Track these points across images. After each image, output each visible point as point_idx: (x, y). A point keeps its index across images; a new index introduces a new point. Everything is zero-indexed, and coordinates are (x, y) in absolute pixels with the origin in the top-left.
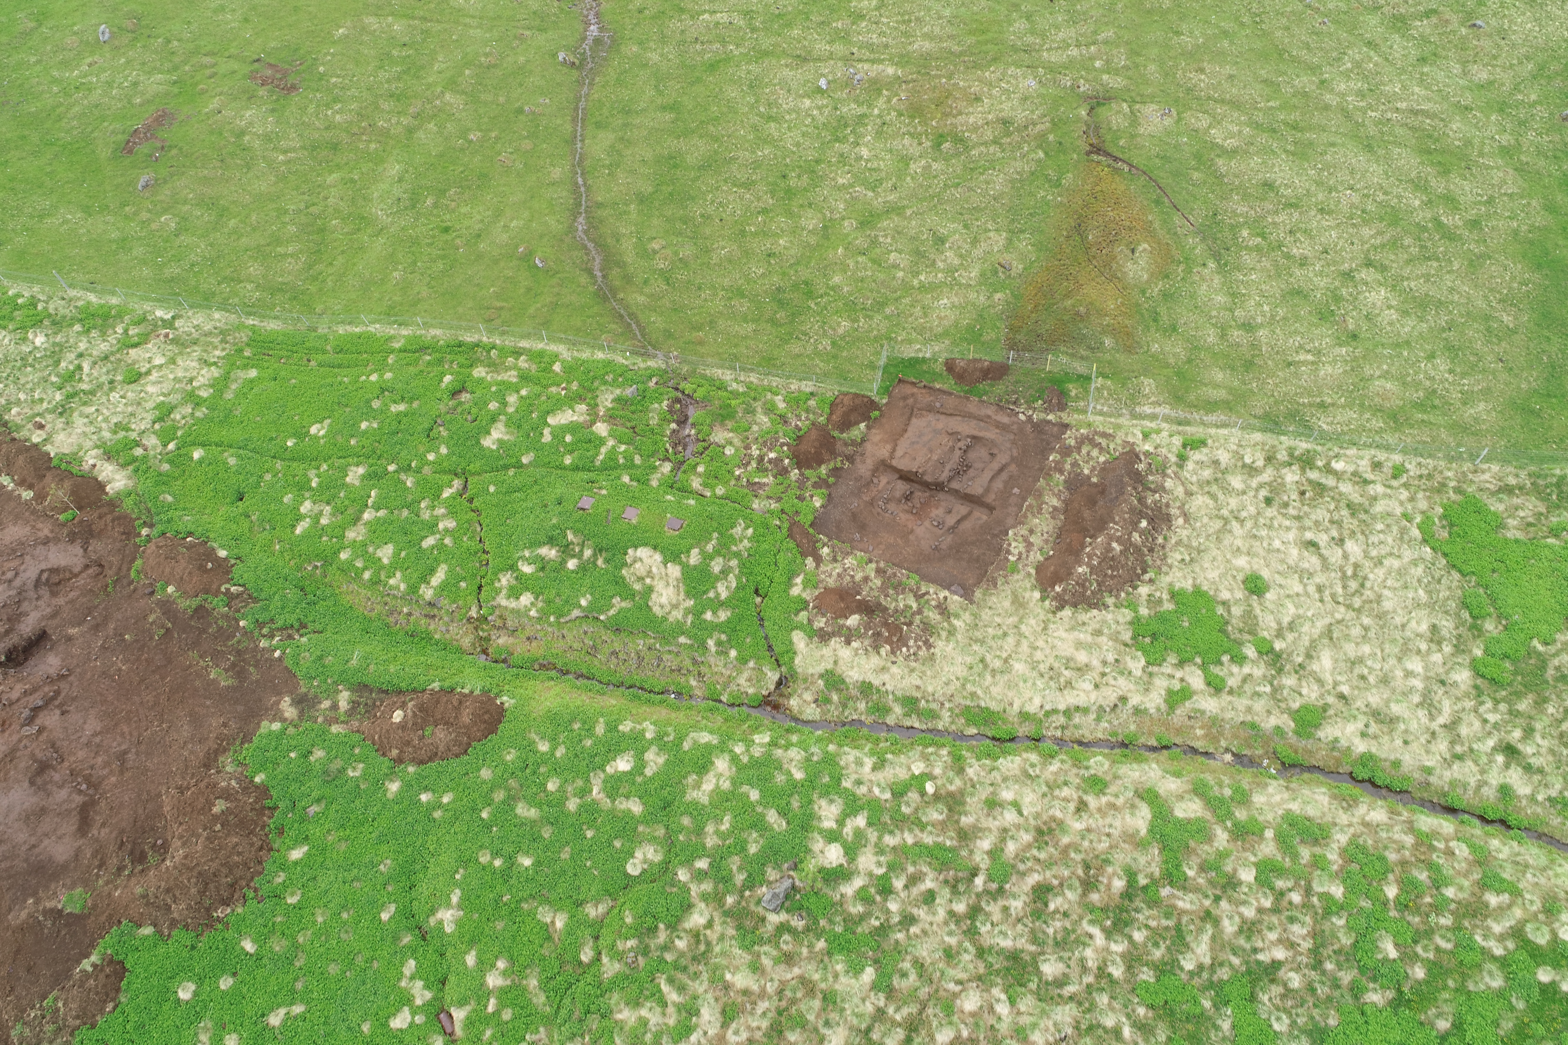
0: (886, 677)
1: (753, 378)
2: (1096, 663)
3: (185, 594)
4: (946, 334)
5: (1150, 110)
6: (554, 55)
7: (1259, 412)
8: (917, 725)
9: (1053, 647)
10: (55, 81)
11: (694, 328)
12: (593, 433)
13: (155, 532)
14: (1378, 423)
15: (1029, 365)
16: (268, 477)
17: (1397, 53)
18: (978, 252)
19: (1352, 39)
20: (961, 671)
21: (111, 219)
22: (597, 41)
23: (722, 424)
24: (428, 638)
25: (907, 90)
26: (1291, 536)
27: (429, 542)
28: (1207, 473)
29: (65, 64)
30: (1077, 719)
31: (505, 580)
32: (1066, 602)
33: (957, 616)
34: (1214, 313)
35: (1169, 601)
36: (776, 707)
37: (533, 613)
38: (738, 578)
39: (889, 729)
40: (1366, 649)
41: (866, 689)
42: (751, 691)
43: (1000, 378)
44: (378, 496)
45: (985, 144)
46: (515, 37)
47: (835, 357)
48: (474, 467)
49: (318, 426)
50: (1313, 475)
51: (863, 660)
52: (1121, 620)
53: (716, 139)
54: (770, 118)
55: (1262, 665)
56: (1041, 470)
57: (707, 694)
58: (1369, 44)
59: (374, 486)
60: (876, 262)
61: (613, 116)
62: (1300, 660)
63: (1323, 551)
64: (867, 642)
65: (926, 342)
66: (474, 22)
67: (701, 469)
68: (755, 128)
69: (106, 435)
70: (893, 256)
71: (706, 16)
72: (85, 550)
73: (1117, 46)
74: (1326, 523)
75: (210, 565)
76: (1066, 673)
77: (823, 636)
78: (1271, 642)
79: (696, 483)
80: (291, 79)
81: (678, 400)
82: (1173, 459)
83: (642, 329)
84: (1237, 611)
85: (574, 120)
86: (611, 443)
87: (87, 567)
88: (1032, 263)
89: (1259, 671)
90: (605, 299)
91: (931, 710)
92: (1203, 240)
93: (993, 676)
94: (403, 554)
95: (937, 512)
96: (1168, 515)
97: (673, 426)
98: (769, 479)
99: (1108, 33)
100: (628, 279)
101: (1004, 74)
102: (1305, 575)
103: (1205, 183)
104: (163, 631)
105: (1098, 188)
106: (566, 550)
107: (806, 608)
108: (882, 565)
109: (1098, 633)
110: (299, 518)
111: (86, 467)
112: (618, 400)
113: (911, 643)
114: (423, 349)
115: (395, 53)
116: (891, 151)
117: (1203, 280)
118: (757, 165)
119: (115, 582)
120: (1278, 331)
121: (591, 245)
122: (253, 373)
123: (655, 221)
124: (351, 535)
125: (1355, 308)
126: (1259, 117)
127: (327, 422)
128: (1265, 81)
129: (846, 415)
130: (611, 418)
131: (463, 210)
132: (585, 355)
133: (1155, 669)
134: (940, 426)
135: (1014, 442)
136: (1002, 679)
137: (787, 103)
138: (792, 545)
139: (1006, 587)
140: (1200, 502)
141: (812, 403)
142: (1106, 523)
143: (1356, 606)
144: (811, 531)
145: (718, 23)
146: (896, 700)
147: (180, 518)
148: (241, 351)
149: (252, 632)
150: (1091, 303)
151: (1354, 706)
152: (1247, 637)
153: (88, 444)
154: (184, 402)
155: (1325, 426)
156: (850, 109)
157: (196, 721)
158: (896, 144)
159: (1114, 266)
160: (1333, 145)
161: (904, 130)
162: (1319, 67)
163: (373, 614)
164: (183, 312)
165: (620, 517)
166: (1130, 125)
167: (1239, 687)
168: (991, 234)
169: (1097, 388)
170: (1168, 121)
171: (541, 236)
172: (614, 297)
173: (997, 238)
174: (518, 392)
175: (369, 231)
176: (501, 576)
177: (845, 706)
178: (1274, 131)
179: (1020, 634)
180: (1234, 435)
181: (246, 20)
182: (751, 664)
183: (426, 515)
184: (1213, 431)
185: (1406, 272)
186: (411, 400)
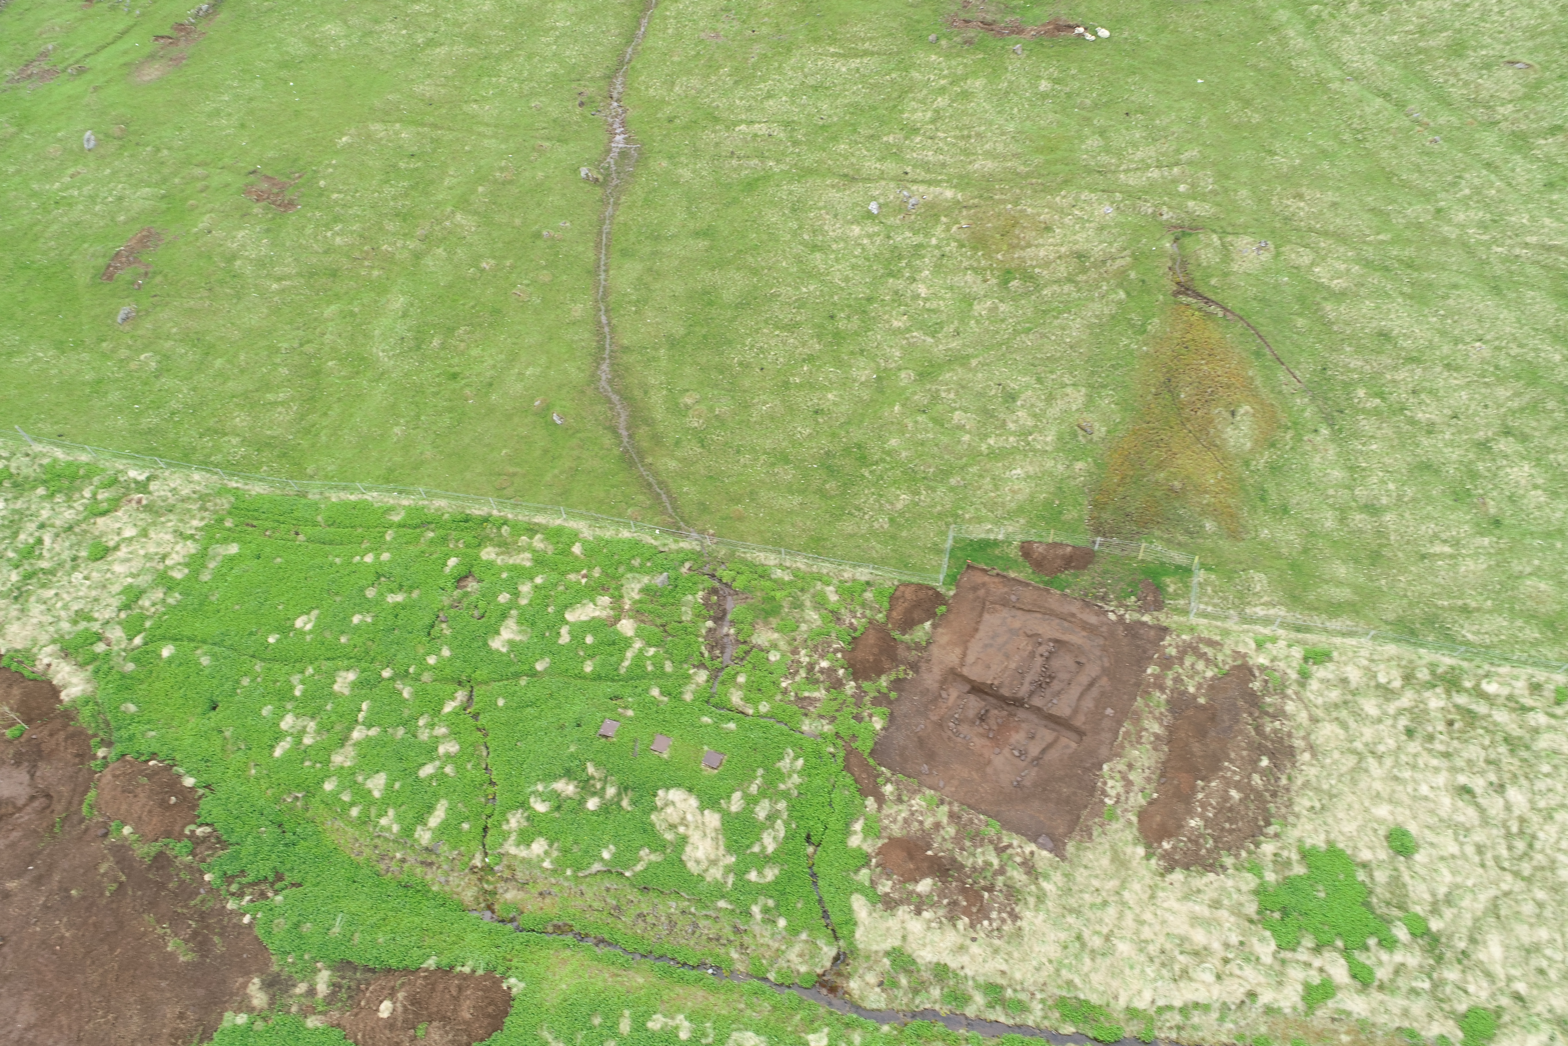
0: (965, 959)
1: (800, 563)
2: (1216, 946)
3: (144, 838)
4: (1020, 510)
5: (1244, 243)
6: (576, 171)
7: (1391, 617)
8: (1002, 1019)
9: (1164, 922)
10: (34, 195)
11: (732, 500)
12: (617, 633)
13: (113, 753)
14: (1532, 633)
15: (1117, 552)
16: (246, 681)
17: (1521, 178)
18: (1054, 411)
19: (1468, 160)
20: (1054, 951)
21: (86, 356)
22: (624, 154)
23: (766, 623)
24: (423, 890)
25: (969, 217)
26: (1441, 779)
27: (427, 771)
28: (1334, 695)
29: (47, 175)
30: (1196, 1018)
31: (515, 821)
32: (1176, 861)
33: (1047, 877)
34: (1331, 492)
35: (1299, 862)
36: (833, 990)
37: (547, 864)
38: (787, 824)
39: (970, 1024)
40: (1543, 934)
41: (941, 972)
42: (803, 969)
43: (1084, 567)
44: (371, 710)
45: (1057, 281)
46: (534, 149)
47: (894, 537)
48: (480, 674)
49: (304, 618)
50: (1461, 700)
51: (936, 936)
52: (1244, 888)
53: (754, 271)
54: (815, 248)
55: (1417, 952)
56: (1138, 685)
57: (751, 969)
58: (1488, 165)
59: (365, 698)
60: (938, 422)
61: (639, 242)
62: (1462, 945)
63: (1480, 800)
64: (941, 912)
65: (998, 522)
66: (489, 131)
67: (741, 679)
68: (799, 260)
69: (65, 626)
70: (957, 416)
71: (743, 127)
72: (32, 776)
73: (1204, 168)
74: (1482, 764)
75: (173, 800)
76: (1182, 958)
77: (889, 904)
78: (1425, 920)
79: (736, 698)
80: (289, 195)
81: (714, 591)
82: (1294, 676)
83: (673, 500)
84: (1381, 876)
85: (598, 246)
86: (638, 645)
87: (32, 798)
88: (1117, 425)
89: (1413, 959)
90: (631, 464)
91: (1020, 1002)
92: (1313, 399)
93: (1093, 960)
94: (397, 785)
95: (1018, 737)
96: (1291, 747)
97: (710, 624)
98: (820, 693)
99: (1192, 153)
100: (657, 439)
101: (1076, 199)
102: (1461, 830)
103: (1311, 330)
104: (115, 886)
105: (1189, 336)
106: (586, 786)
107: (867, 864)
108: (956, 808)
109: (1216, 904)
110: (279, 736)
111: (40, 667)
112: (645, 590)
113: (994, 915)
114: (425, 524)
115: (402, 165)
116: (951, 288)
117: (1316, 449)
118: (801, 303)
119: (64, 820)
120: (1407, 515)
121: (615, 398)
122: (233, 549)
123: (688, 370)
124: (337, 759)
125: (1496, 487)
126: (1369, 252)
127: (315, 613)
128: (1372, 210)
129: (908, 612)
130: (637, 614)
131: (475, 352)
132: (608, 534)
133: (1288, 955)
134: (1017, 624)
135: (1104, 649)
136: (1104, 963)
137: (833, 229)
138: (849, 780)
139: (1103, 840)
140: (1327, 732)
141: (869, 595)
142: (1219, 760)
143: (1526, 873)
144: (871, 761)
145: (756, 135)
146: (977, 987)
147: (143, 734)
148: (221, 520)
149: (218, 890)
150: (1188, 477)
151: (1533, 1011)
152: (1396, 912)
153: (44, 638)
154: (155, 585)
155: (1470, 637)
156: (905, 238)
157: (148, 1010)
158: (957, 280)
159: (1212, 431)
160: (1455, 286)
161: (965, 264)
162: (1434, 193)
163: (361, 859)
164: (158, 472)
165: (648, 749)
166: (1223, 261)
167: (1392, 981)
168: (1069, 390)
169: (1200, 584)
170: (1265, 256)
171: (560, 387)
172: (642, 459)
173: (1076, 395)
174: (532, 579)
175: (369, 374)
176: (509, 816)
177: (916, 992)
178: (1387, 269)
179: (1124, 903)
180: (1364, 646)
181: (243, 126)
182: (804, 936)
183: (424, 735)
184: (1338, 640)
185: (1552, 442)
186: (411, 589)
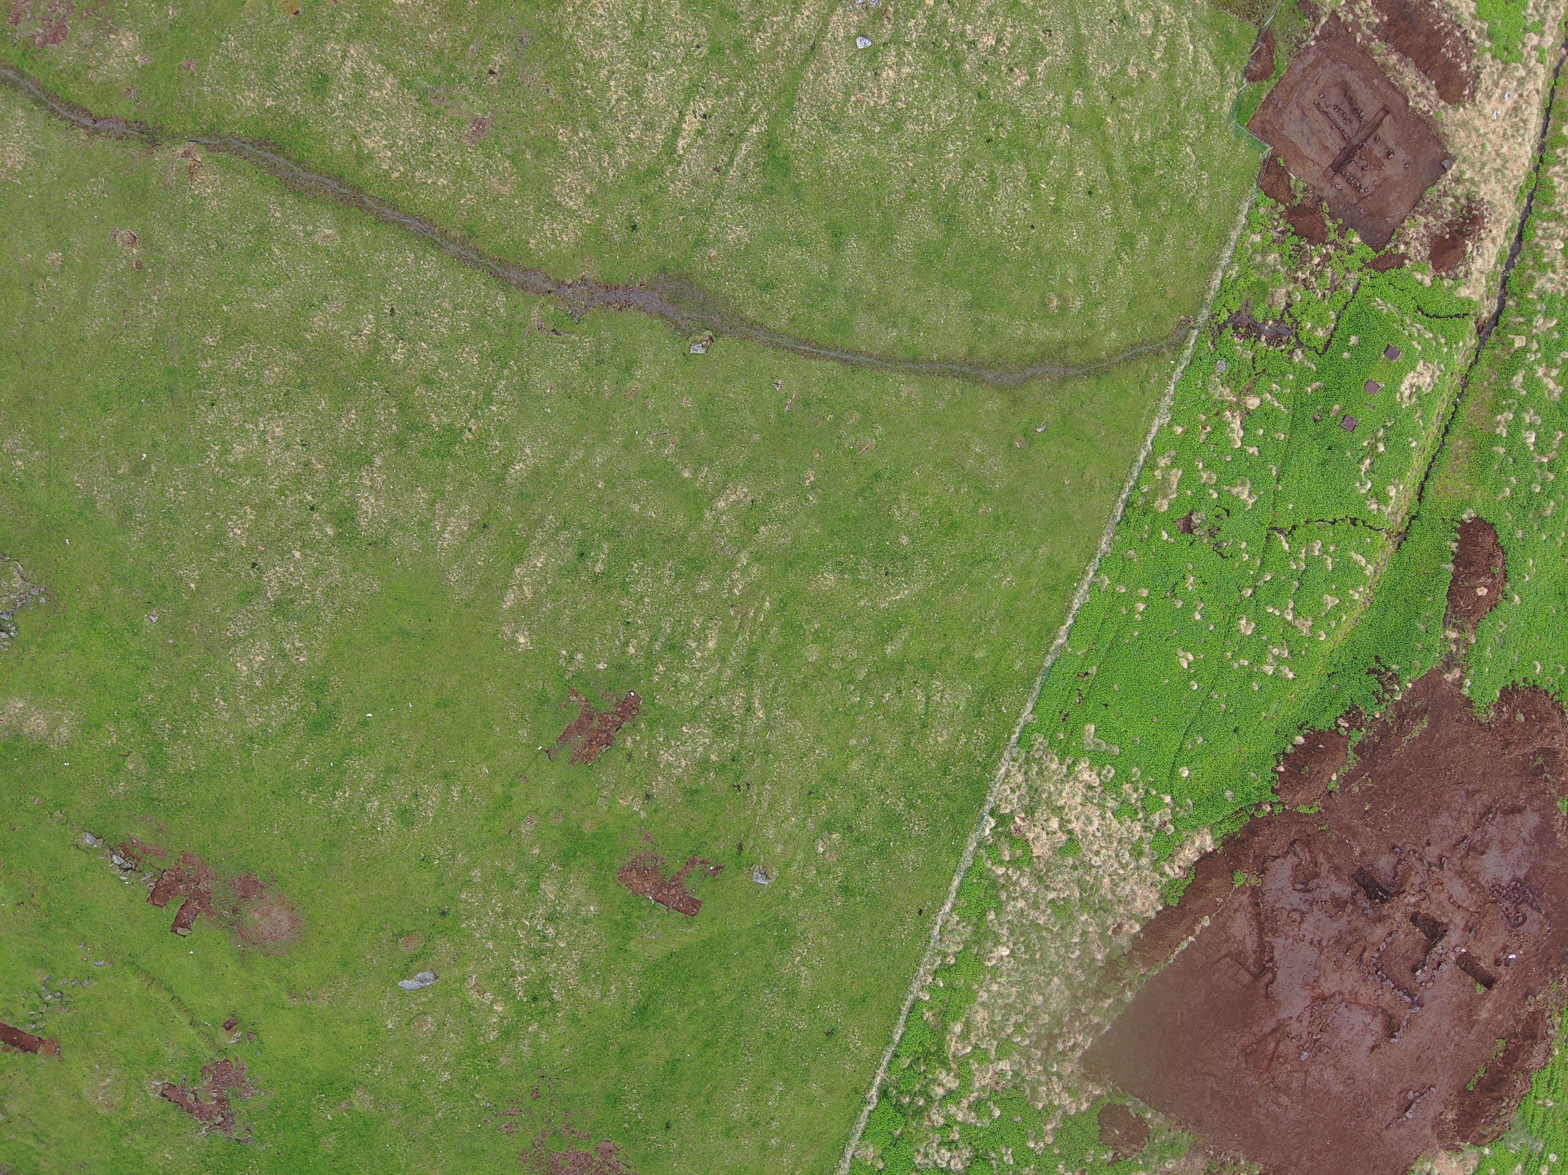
3: (1343, 763)
4: (1219, 64)
8: (1515, 235)
12: (1257, 410)
15: (1271, 11)
20: (1500, 188)
27: (1329, 564)
29: (472, 1025)
31: (1372, 505)
32: (1473, 92)
33: (1464, 173)
35: (1481, 23)
44: (1274, 605)
46: (635, 402)
47: (1218, 173)
48: (1266, 520)
51: (1486, 252)
52: (1490, 62)
56: (1365, 52)
59: (1263, 609)
66: (577, 454)
67: (1309, 326)
70: (1129, 71)
72: (1277, 857)
77: (1468, 272)
81: (1236, 328)
83: (1146, 342)
86: (1268, 396)
87: (1293, 853)
90: (1104, 369)
94: (1334, 586)
95: (1377, 150)
97: (1262, 338)
106: (1372, 450)
107: (1442, 278)
108: (1418, 210)
109: (1495, 83)
110: (1278, 675)
111: (1181, 873)
112: (1224, 381)
122: (1090, 728)
124: (1304, 630)
127: (1179, 651)
129: (1280, 186)
130: (1243, 392)
132: (1169, 401)
133: (1524, 60)
134: (1298, 113)
135: (1334, 61)
136: (1510, 163)
138: (1393, 272)
139: (1449, 128)
141: (1262, 210)
144: (1382, 253)
171: (1005, 421)
172: (1103, 361)
176: (1368, 509)
179: (1484, 135)
181: (448, 775)
183: (1303, 566)
186: (1187, 569)
